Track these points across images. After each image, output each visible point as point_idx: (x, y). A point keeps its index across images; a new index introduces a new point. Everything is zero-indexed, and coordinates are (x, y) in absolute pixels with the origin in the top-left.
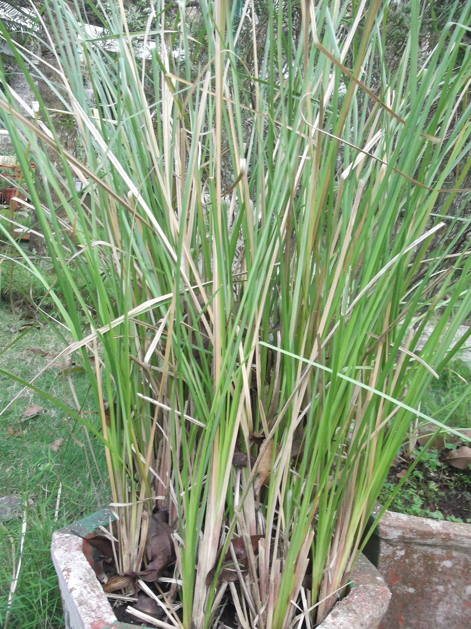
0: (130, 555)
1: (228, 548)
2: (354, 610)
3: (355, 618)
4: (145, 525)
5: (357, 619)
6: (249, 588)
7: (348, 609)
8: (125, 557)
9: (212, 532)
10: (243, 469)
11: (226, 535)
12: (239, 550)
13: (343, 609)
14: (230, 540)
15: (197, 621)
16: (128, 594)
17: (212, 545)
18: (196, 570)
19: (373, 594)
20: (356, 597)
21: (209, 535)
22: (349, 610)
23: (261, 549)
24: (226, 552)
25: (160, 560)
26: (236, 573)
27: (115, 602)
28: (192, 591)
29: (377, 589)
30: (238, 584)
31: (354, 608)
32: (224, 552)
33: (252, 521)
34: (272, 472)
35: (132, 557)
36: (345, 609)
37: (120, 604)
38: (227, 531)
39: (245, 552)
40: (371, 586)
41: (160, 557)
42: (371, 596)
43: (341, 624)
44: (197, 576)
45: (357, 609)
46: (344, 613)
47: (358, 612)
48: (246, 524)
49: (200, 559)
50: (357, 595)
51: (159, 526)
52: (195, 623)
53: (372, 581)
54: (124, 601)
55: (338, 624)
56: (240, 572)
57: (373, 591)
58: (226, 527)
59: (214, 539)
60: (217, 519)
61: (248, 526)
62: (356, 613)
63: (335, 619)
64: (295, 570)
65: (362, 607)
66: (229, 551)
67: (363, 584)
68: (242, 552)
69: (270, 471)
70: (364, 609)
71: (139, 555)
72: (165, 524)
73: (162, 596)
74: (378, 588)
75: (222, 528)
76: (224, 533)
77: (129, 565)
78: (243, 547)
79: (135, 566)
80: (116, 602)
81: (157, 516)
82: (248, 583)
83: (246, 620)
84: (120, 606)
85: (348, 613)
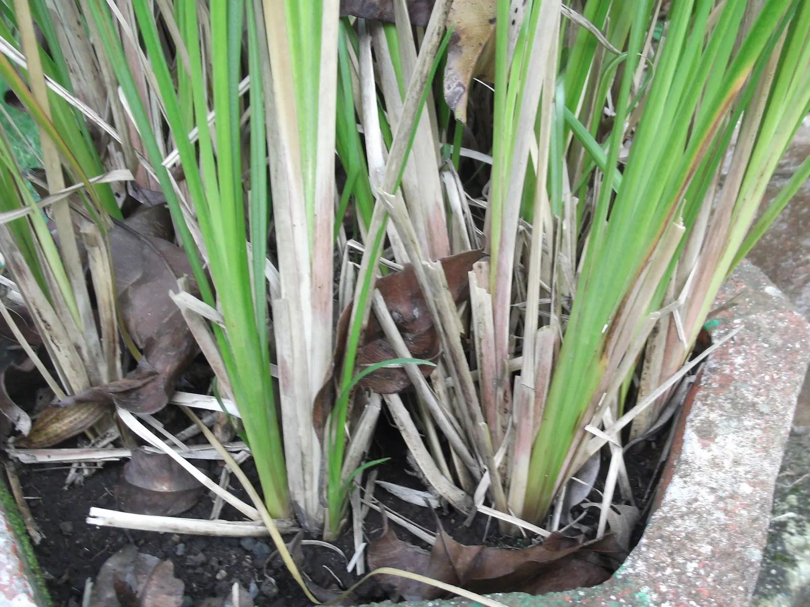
0: (78, 348)
1: (368, 311)
2: (754, 405)
3: (764, 430)
4: (98, 259)
5: (772, 435)
6: (445, 401)
7: (734, 405)
8: (63, 357)
9: (305, 270)
10: (382, 35)
11: (356, 270)
12: (404, 308)
13: (721, 407)
14: (373, 283)
15: (306, 501)
16: (104, 437)
17: (314, 307)
18: (275, 381)
19: (776, 339)
20: (739, 360)
21: (299, 279)
22: (742, 408)
23: (479, 294)
24: (365, 322)
25: (166, 350)
26: (402, 370)
27: (68, 471)
28: (274, 433)
29: (780, 324)
30: (410, 398)
31: (750, 397)
32: (358, 321)
33: (431, 209)
34: (503, 24)
35: (84, 351)
36: (728, 406)
37: (86, 472)
38: (356, 256)
39: (427, 312)
40: (762, 319)
41: (165, 341)
42: (776, 350)
43: (736, 463)
44: (283, 397)
45: (760, 400)
46: (729, 418)
47: (765, 409)
48: (414, 222)
49: (282, 350)
50: (738, 352)
51: (147, 251)
52: (302, 505)
53: (758, 304)
54: (95, 464)
55: (727, 464)
56: (413, 365)
57: (773, 331)
58: (352, 243)
59: (316, 288)
60: (315, 227)
61: (422, 226)
62: (762, 414)
63: (713, 446)
64: (604, 349)
65: (768, 389)
66: (374, 315)
67: (740, 316)
68: (416, 313)
69: (492, 21)
70: (777, 395)
71: (105, 340)
72: (164, 245)
73: (199, 427)
74: (781, 320)
75: (336, 249)
76: (348, 265)
77: (83, 372)
78: (418, 297)
79: (103, 369)
80: (73, 471)
81: (136, 222)
82: (440, 388)
83: (442, 473)
84: (86, 478)
85: (739, 420)
